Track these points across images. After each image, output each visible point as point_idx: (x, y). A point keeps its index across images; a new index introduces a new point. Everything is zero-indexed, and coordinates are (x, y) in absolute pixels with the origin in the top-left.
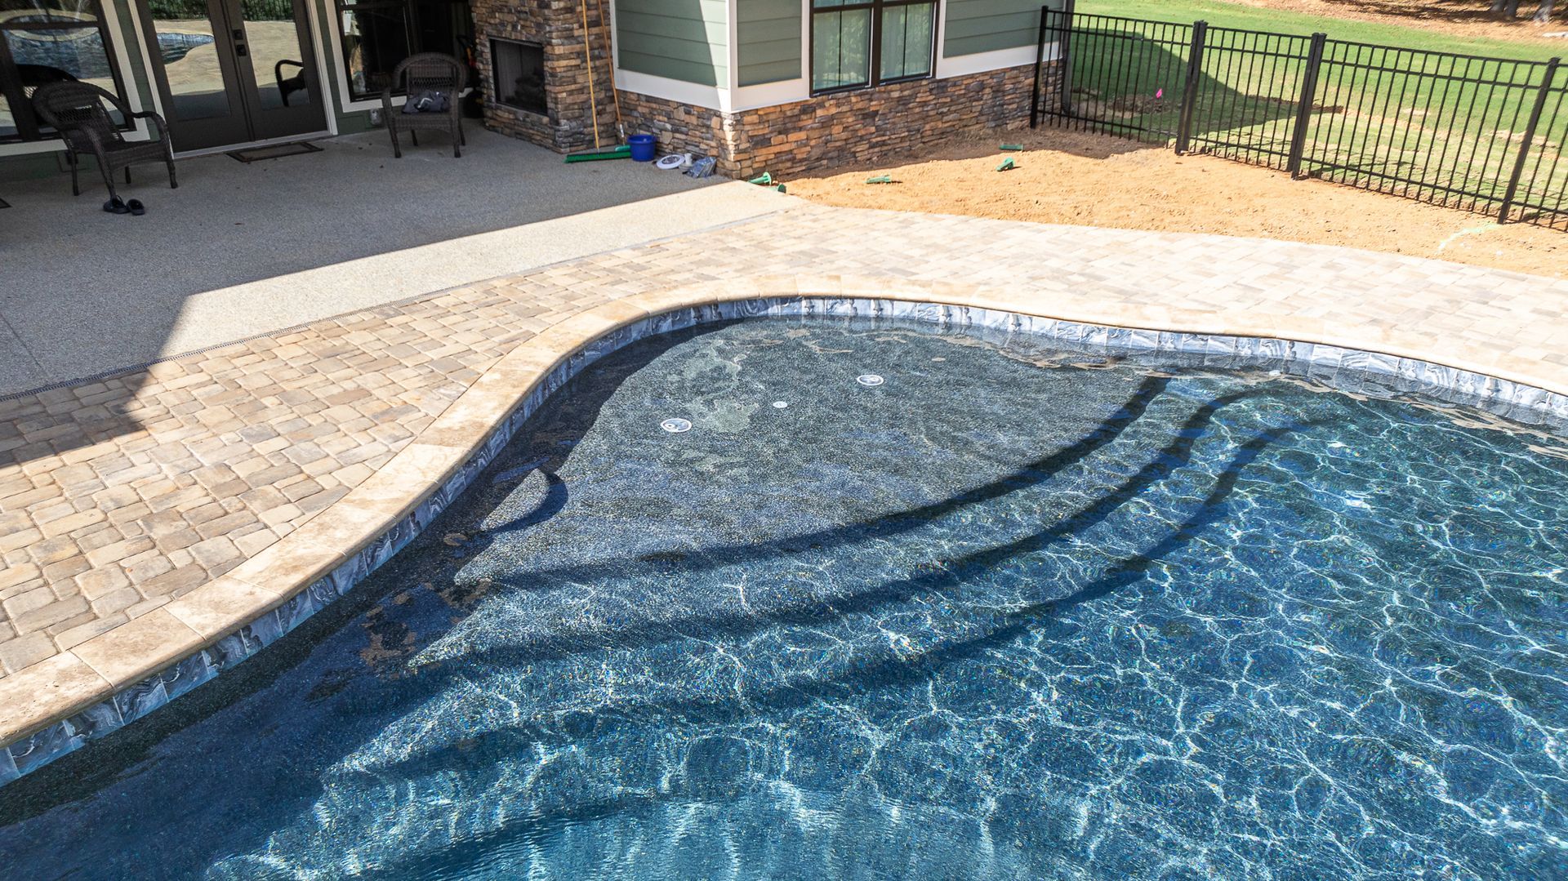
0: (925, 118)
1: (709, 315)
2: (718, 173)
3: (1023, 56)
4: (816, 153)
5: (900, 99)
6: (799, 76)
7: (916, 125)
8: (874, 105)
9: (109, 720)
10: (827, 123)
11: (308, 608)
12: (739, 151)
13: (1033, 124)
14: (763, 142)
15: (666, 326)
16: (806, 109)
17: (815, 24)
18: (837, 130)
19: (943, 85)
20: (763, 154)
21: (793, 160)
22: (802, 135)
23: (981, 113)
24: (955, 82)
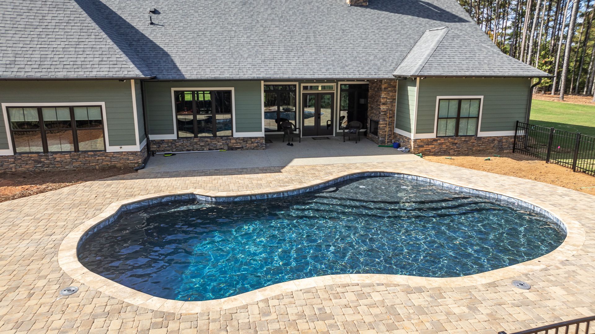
0: (474, 146)
1: (382, 174)
2: (409, 152)
3: (511, 133)
4: (437, 151)
5: (464, 141)
6: (433, 132)
7: (470, 148)
8: (456, 141)
9: (270, 196)
10: (441, 144)
11: (295, 193)
12: (414, 148)
13: (513, 152)
14: (422, 146)
15: (373, 175)
16: (434, 140)
17: (439, 122)
18: (444, 146)
19: (480, 138)
20: (421, 149)
21: (430, 152)
22: (433, 146)
23: (494, 147)
24: (484, 138)
